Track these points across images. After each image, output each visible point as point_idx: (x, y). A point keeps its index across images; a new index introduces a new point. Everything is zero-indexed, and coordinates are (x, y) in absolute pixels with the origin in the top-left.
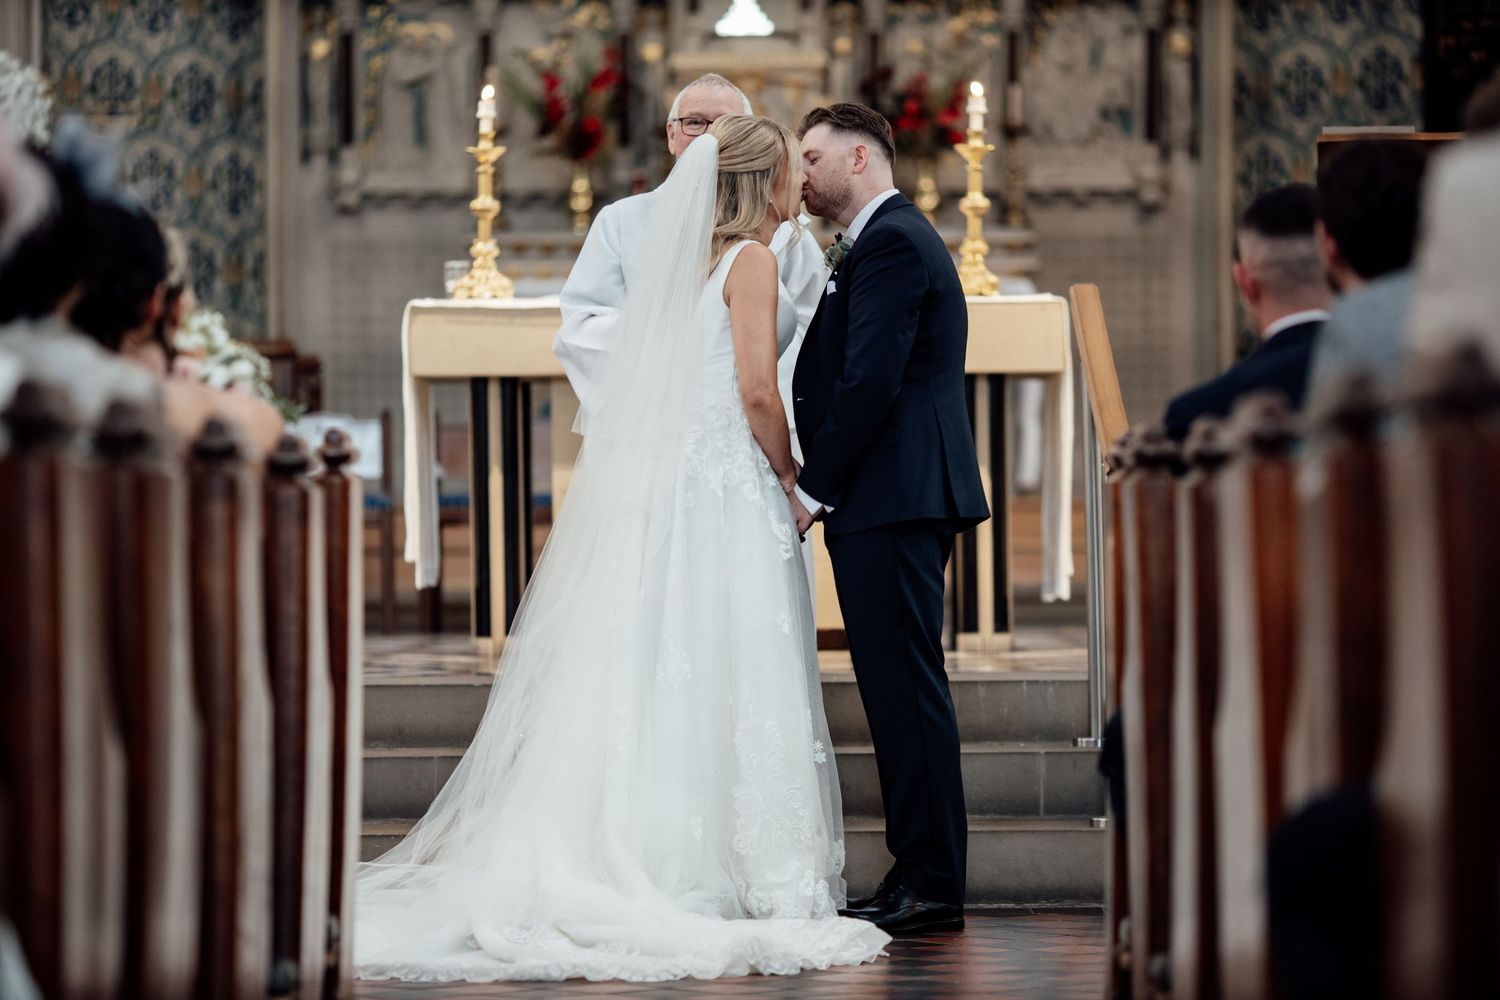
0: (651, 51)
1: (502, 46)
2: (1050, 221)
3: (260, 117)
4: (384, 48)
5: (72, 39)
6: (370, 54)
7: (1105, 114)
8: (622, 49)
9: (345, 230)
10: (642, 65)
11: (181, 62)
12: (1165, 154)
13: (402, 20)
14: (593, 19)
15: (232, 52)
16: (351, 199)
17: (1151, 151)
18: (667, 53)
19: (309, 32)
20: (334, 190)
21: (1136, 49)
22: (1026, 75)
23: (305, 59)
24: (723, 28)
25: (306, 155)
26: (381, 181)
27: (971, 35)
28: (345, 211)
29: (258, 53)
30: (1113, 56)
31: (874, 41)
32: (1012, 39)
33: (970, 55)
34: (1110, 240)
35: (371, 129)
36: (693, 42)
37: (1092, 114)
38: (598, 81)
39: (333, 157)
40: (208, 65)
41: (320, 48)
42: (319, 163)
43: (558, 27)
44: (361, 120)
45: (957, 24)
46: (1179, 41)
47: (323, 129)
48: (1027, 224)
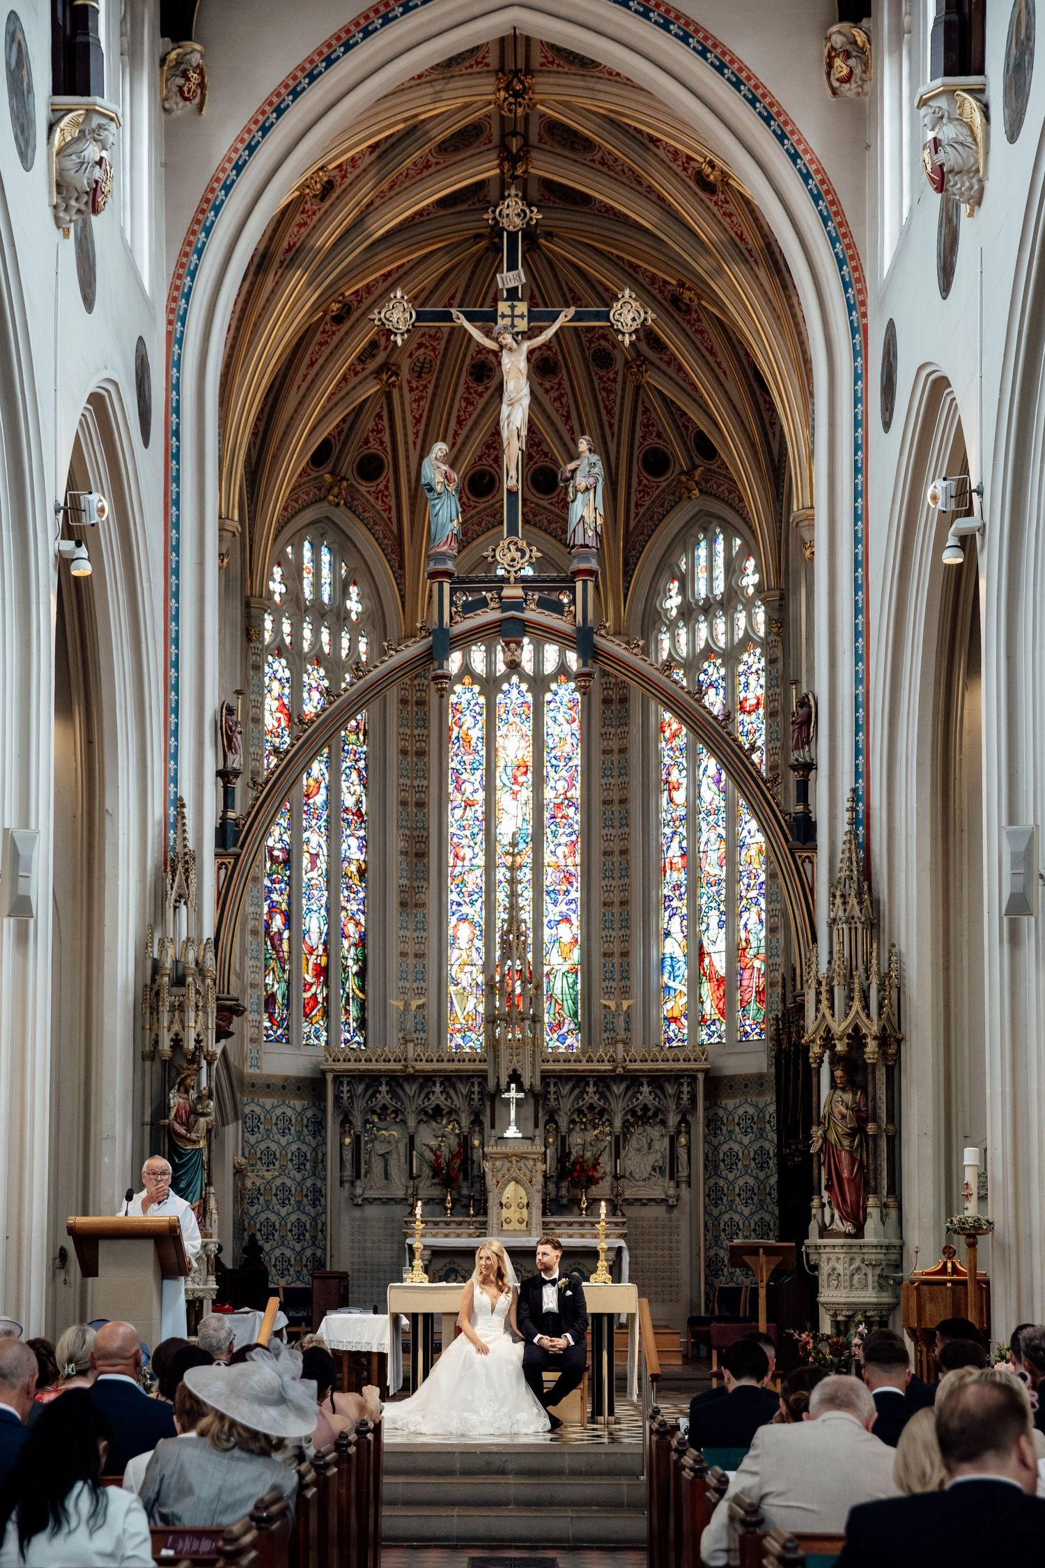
0: (476, 1143)
1: (417, 1141)
2: (632, 1211)
3: (325, 1168)
4: (372, 1141)
5: (252, 1140)
6: (366, 1143)
7: (654, 1169)
8: (465, 1143)
9: (357, 1213)
10: (473, 1147)
11: (294, 1147)
12: (678, 1185)
13: (379, 1129)
14: (453, 1129)
15: (313, 1143)
16: (359, 1201)
17: (672, 1184)
18: (482, 1145)
19: (343, 1134)
20: (353, 1197)
21: (666, 1141)
22: (623, 1153)
23: (342, 1144)
24: (506, 1135)
25: (342, 1183)
26: (370, 1194)
27: (600, 1137)
28: (357, 1205)
29: (324, 1143)
30: (656, 1146)
31: (563, 1138)
32: (617, 1138)
33: (602, 1145)
34: (656, 1219)
35: (367, 1172)
36: (492, 1141)
37: (649, 1169)
38: (454, 1156)
39: (352, 1184)
40: (304, 1148)
41: (348, 1141)
42: (347, 1185)
43: (440, 1133)
44: (363, 1167)
45: (596, 1132)
46: (683, 1140)
47: (348, 1173)
48: (623, 1215)
